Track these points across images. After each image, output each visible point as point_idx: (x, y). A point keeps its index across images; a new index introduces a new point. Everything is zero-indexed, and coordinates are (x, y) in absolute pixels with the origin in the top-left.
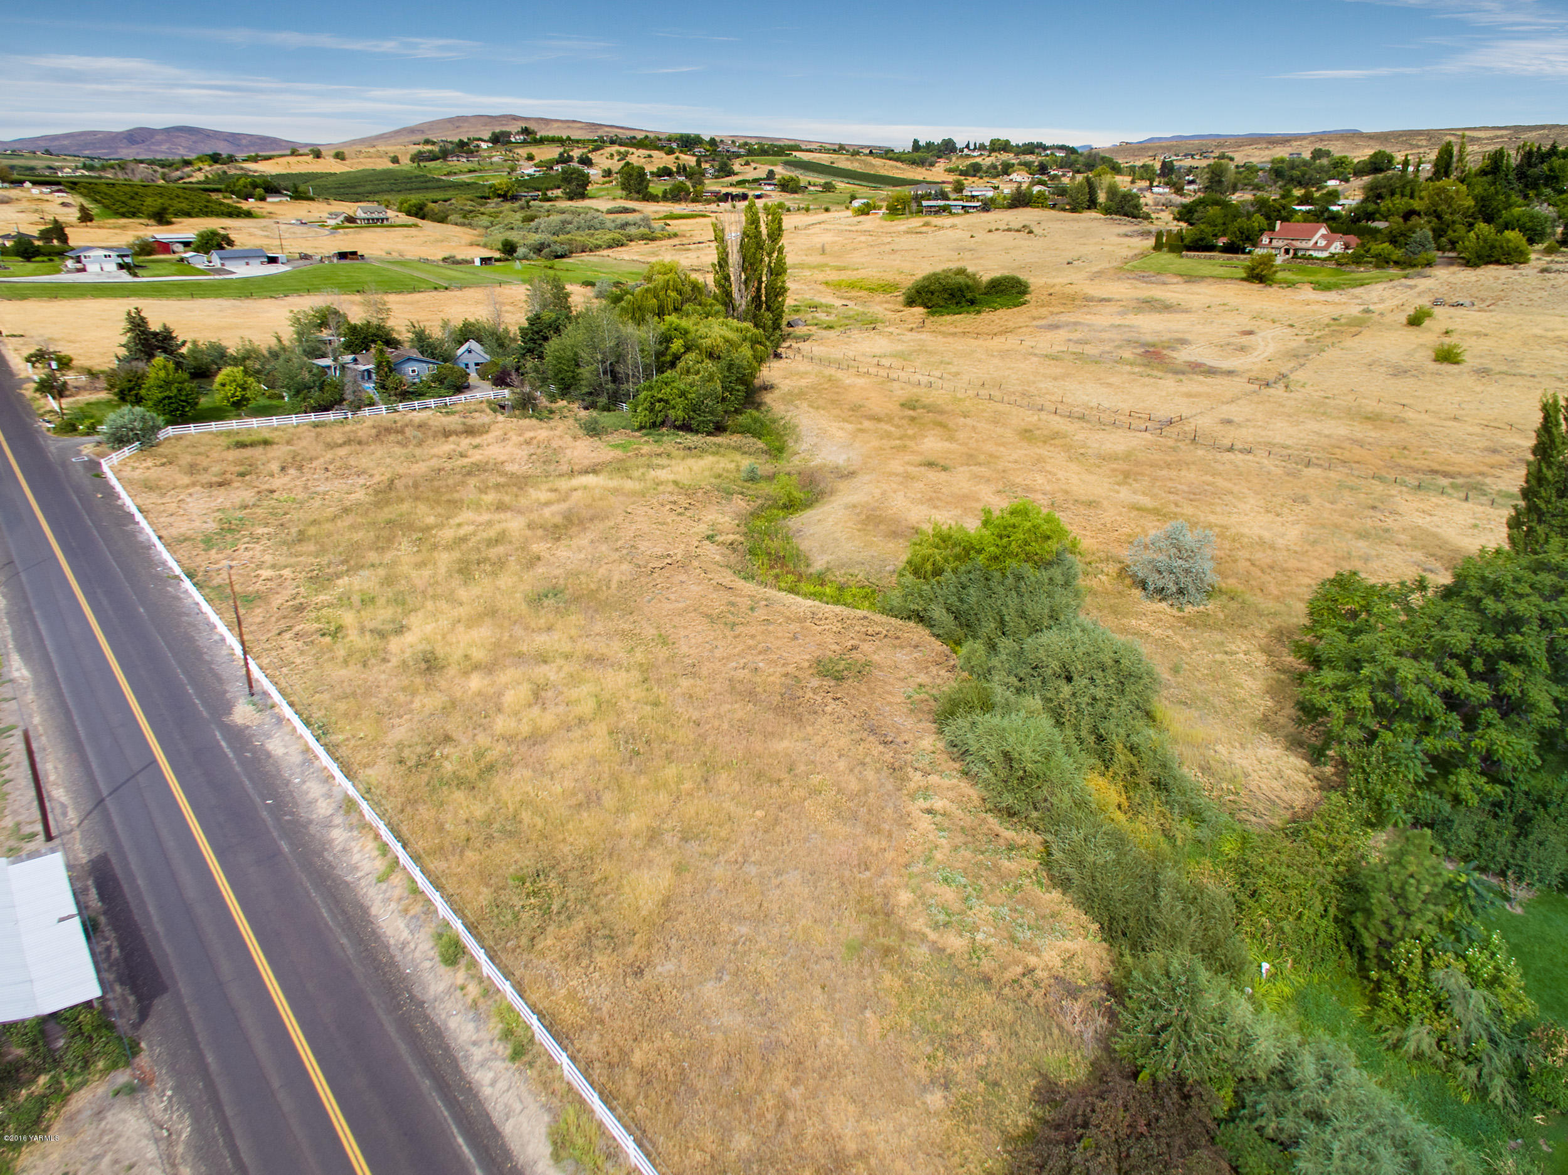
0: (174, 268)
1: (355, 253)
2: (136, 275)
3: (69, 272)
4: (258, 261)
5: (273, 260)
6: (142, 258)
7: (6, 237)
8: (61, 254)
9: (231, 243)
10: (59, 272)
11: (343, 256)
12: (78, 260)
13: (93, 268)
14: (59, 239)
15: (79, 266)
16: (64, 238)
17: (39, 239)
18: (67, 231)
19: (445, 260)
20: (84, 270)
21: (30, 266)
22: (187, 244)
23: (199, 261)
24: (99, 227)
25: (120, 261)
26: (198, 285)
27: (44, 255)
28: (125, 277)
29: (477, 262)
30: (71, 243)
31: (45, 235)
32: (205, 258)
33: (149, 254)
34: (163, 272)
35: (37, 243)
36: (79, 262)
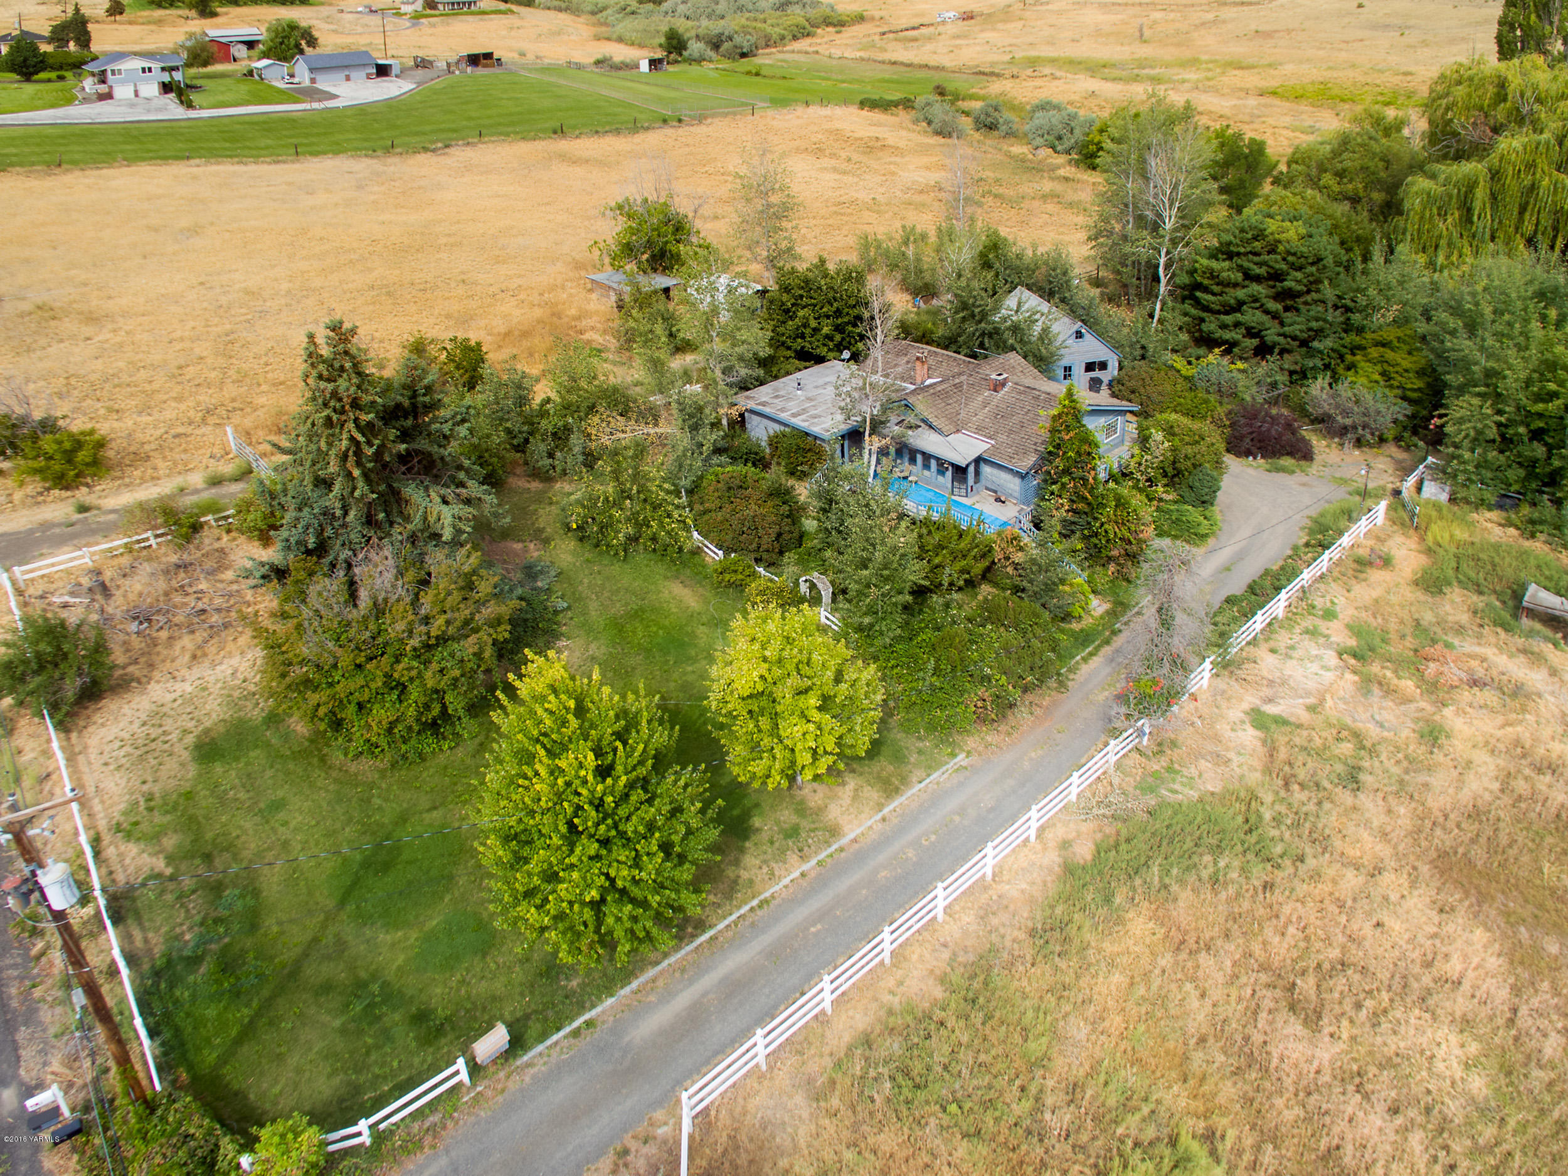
0: (244, 88)
1: (488, 56)
2: (190, 105)
3: (86, 100)
4: (363, 74)
5: (383, 71)
6: (193, 71)
7: (3, 39)
8: (77, 66)
9: (312, 42)
10: (69, 101)
11: (474, 60)
12: (102, 78)
13: (123, 92)
14: (78, 41)
15: (103, 89)
16: (84, 40)
17: (50, 40)
18: (90, 27)
19: (598, 63)
20: (109, 96)
21: (29, 88)
22: (251, 45)
23: (275, 74)
24: (131, 23)
25: (166, 77)
26: (290, 123)
27: (53, 68)
28: (172, 109)
29: (644, 66)
30: (95, 47)
31: (59, 35)
32: (285, 68)
33: (205, 64)
34: (228, 97)
35: (45, 48)
36: (104, 82)
